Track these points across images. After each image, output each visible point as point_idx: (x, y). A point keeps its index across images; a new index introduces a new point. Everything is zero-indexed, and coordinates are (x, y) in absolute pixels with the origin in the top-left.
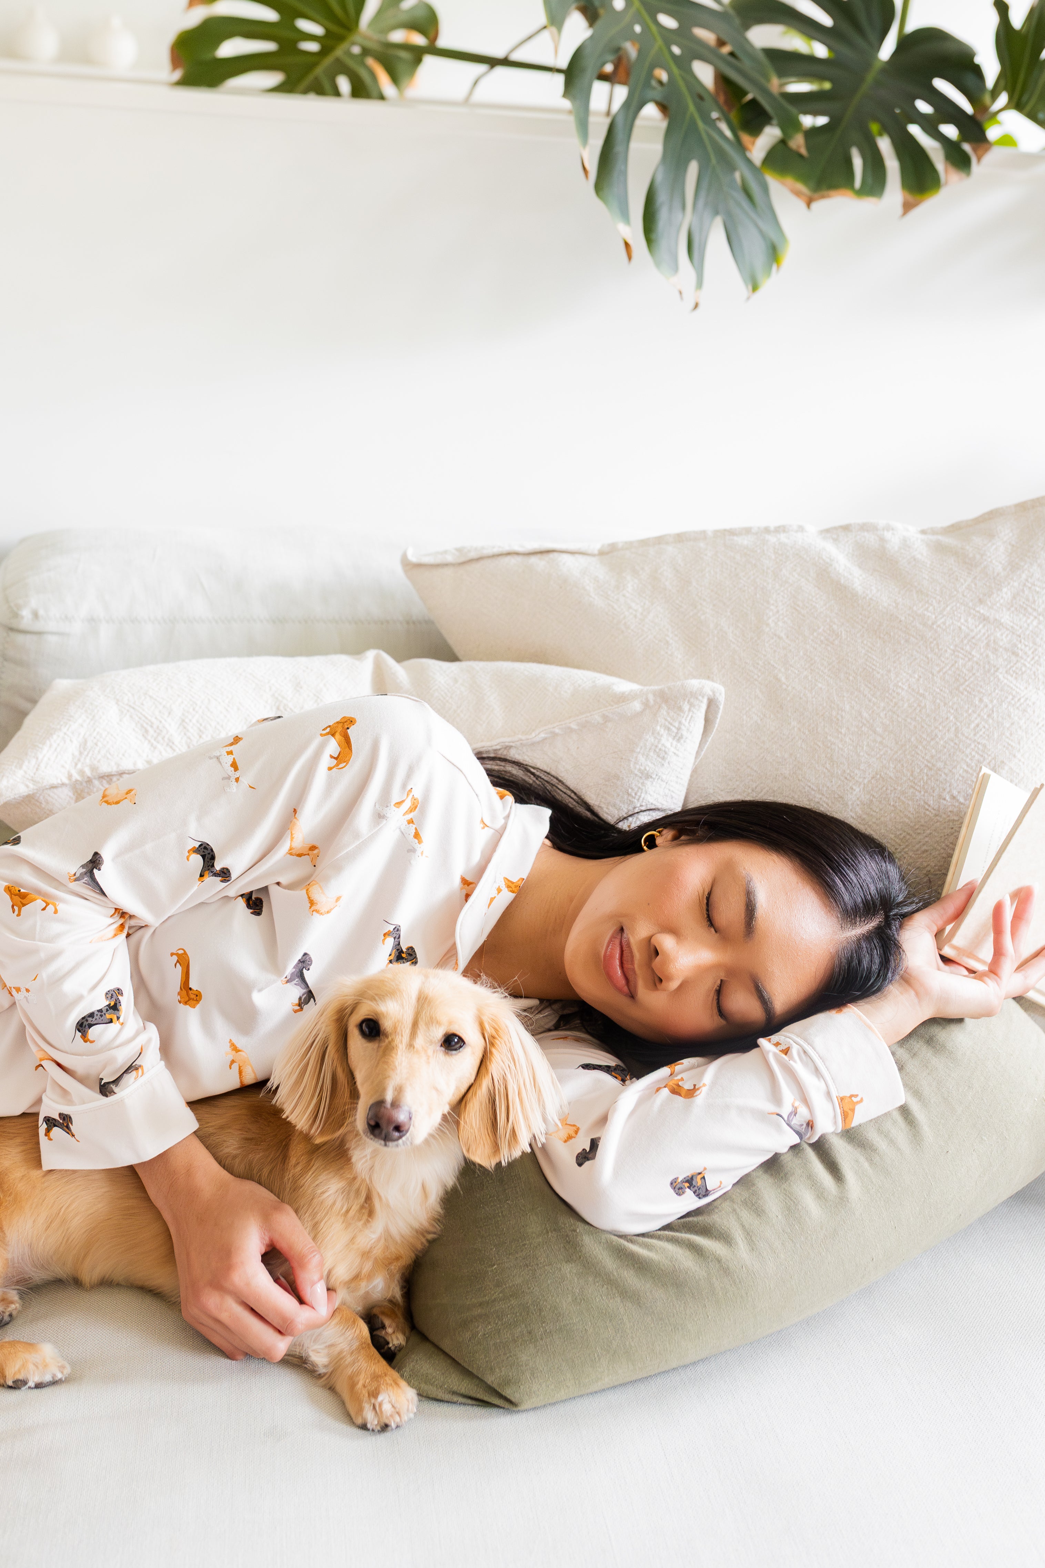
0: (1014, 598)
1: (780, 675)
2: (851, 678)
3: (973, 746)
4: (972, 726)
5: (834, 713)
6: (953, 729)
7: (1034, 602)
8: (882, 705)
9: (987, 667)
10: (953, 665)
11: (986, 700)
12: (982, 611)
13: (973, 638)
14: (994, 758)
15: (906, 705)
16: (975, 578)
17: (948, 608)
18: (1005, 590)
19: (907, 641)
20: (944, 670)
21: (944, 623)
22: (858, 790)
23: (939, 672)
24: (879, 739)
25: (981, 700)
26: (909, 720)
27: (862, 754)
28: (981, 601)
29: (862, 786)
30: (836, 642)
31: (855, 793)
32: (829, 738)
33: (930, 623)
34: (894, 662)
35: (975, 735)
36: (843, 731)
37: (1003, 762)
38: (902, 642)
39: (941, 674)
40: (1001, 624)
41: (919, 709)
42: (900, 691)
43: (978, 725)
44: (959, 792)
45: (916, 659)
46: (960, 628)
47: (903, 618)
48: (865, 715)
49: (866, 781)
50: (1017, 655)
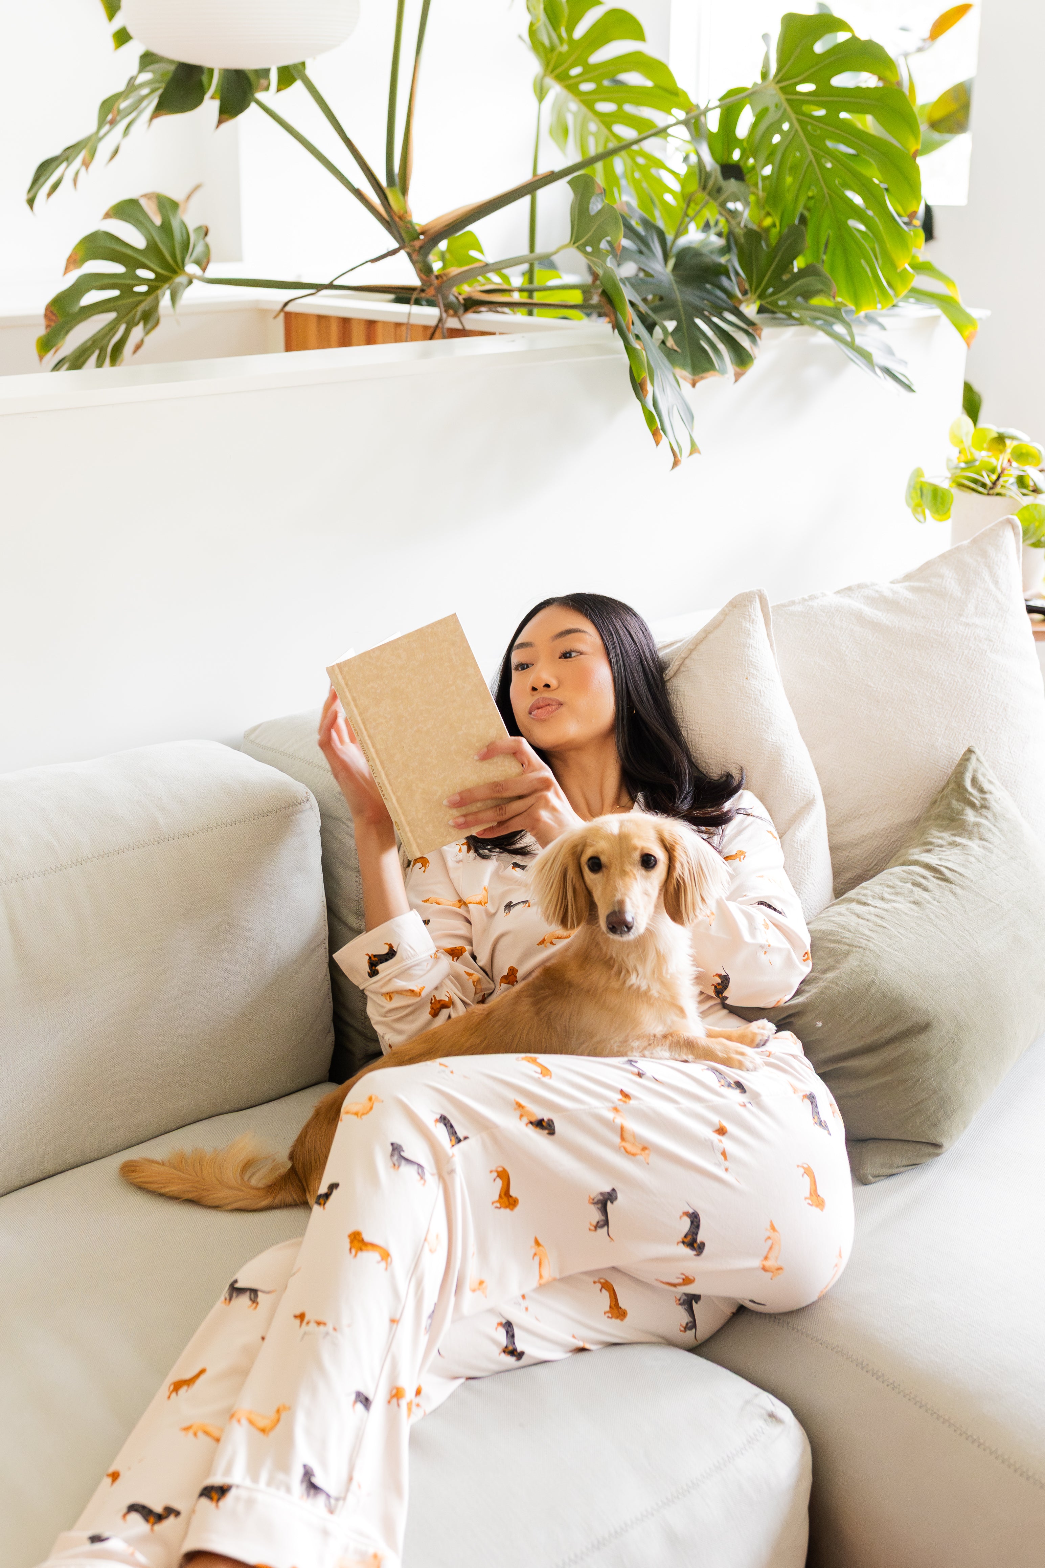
0: (976, 609)
1: (869, 683)
2: (911, 675)
3: (990, 698)
4: (986, 686)
5: (911, 697)
6: (977, 691)
7: (987, 609)
8: (935, 686)
9: (980, 651)
10: (963, 654)
11: (987, 670)
12: (964, 620)
13: (967, 636)
14: (1003, 702)
15: (947, 683)
16: (949, 602)
17: (945, 623)
18: (969, 605)
19: (932, 646)
20: (959, 658)
21: (947, 632)
22: (940, 739)
23: (957, 660)
24: (941, 707)
25: (985, 671)
26: (953, 692)
27: (935, 717)
28: (960, 615)
29: (941, 736)
30: (892, 656)
31: (939, 741)
32: (913, 712)
33: (940, 633)
34: (931, 660)
35: (989, 691)
36: (920, 706)
37: (1007, 704)
38: (930, 648)
39: (958, 661)
40: (977, 625)
41: (955, 684)
42: (941, 676)
43: (988, 685)
44: (992, 726)
45: (941, 656)
46: (957, 633)
47: (923, 634)
48: (928, 694)
49: (943, 733)
50: (992, 641)
